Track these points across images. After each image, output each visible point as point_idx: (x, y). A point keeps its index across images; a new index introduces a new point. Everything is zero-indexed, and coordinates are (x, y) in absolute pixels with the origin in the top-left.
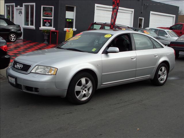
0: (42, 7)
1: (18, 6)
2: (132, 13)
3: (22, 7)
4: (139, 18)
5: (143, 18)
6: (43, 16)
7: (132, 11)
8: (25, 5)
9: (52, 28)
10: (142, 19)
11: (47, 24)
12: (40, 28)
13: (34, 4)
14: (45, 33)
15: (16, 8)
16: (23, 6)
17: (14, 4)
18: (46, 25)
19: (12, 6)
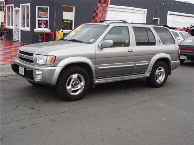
0: (37, 7)
1: (16, 7)
2: (145, 13)
3: (19, 8)
4: (154, 18)
5: (159, 19)
6: (38, 18)
7: (145, 11)
8: (22, 6)
9: (48, 30)
10: (157, 20)
11: (43, 25)
12: (35, 30)
13: (29, 4)
14: (39, 35)
15: (15, 9)
16: (21, 7)
17: (13, 5)
18: (41, 27)
19: (12, 7)
